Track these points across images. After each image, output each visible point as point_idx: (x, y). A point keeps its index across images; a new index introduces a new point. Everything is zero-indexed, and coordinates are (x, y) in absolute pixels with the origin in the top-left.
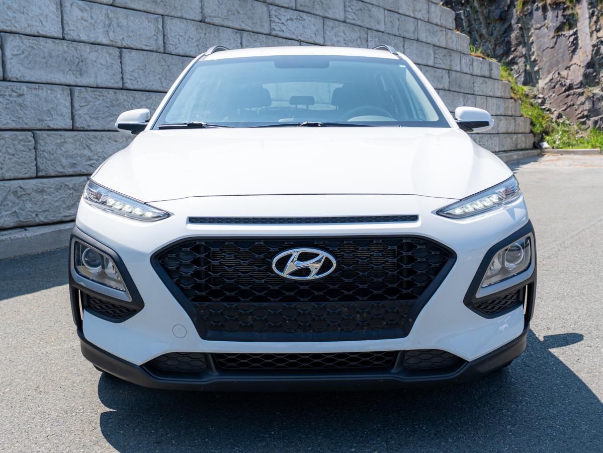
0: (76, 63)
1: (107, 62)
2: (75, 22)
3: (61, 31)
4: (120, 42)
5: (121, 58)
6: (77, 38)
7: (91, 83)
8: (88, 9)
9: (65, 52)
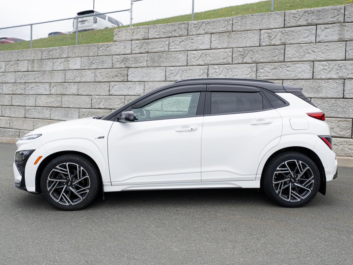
0: (316, 88)
1: (334, 87)
2: (319, 71)
3: (312, 76)
4: (345, 76)
5: (344, 84)
6: (319, 78)
7: (323, 96)
8: (327, 64)
9: (311, 84)
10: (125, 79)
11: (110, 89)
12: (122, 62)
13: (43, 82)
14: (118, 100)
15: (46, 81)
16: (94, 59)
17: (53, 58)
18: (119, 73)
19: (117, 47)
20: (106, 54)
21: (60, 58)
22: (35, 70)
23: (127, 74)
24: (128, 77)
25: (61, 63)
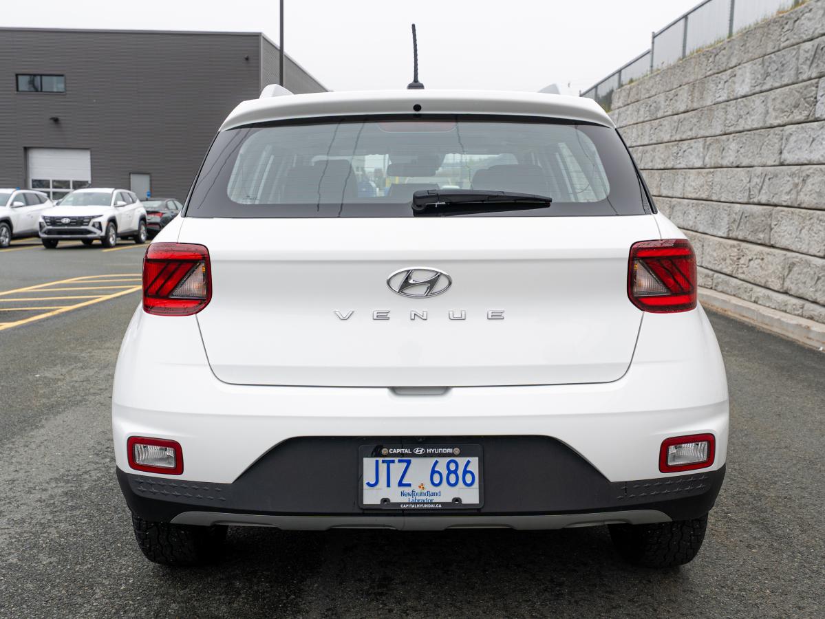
10: (811, 114)
11: (783, 147)
12: (813, 61)
13: (699, 136)
14: (789, 178)
15: (702, 133)
16: (770, 63)
17: (718, 71)
18: (802, 97)
19: (811, 16)
20: (792, 41)
21: (728, 68)
22: (695, 105)
23: (815, 96)
24: (817, 107)
25: (725, 82)
